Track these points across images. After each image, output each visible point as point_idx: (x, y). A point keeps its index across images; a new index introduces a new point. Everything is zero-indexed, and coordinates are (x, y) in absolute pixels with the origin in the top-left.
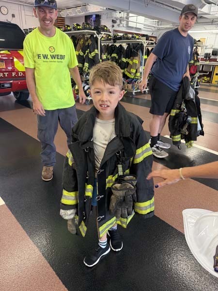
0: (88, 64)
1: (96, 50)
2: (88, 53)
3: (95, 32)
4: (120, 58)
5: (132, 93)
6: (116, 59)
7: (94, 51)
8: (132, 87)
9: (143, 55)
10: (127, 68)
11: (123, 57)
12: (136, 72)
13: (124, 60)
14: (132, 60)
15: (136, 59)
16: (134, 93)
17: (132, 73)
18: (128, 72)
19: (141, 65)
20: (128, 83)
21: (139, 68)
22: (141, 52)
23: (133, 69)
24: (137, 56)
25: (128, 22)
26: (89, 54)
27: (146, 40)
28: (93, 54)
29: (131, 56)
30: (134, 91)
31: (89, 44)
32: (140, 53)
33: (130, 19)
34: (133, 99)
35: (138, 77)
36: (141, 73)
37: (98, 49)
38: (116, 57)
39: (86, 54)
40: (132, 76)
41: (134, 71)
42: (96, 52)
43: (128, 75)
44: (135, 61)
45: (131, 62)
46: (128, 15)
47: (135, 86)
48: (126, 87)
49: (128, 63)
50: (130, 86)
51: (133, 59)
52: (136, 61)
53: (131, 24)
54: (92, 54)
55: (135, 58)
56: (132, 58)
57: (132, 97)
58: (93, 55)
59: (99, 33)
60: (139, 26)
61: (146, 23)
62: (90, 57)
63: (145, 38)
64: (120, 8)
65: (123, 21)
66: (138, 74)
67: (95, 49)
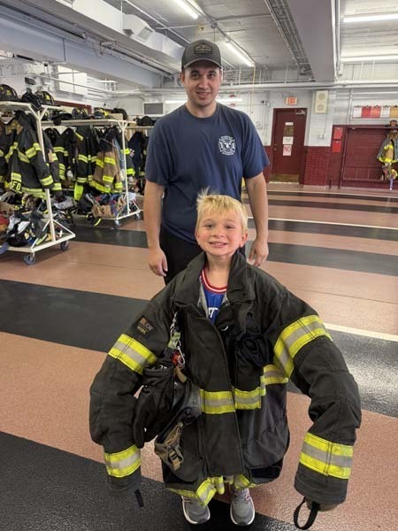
0: (19, 176)
1: (36, 144)
2: (15, 150)
3: (29, 105)
4: (72, 154)
5: (113, 222)
6: (64, 157)
7: (32, 146)
8: (113, 210)
9: (122, 148)
10: (93, 174)
11: (79, 153)
12: (115, 181)
13: (83, 158)
14: (102, 159)
15: (110, 157)
16: (117, 222)
17: (107, 183)
18: (97, 182)
19: (122, 167)
20: (102, 204)
21: (118, 173)
22: (116, 142)
23: (107, 175)
24: (111, 150)
25: (57, 83)
26: (20, 154)
27: (124, 119)
28: (30, 153)
29: (97, 152)
30: (118, 219)
31: (15, 131)
32: (115, 144)
33: (61, 77)
34: (118, 234)
35: (118, 190)
36: (124, 182)
37: (38, 142)
38: (63, 154)
39: (11, 153)
40: (107, 190)
41: (111, 180)
42: (38, 149)
43: (99, 187)
44: (108, 160)
45: (99, 163)
46: (55, 69)
47: (119, 208)
48: (100, 213)
49: (93, 165)
50: (107, 208)
51: (104, 156)
52: (110, 160)
53: (63, 87)
54: (27, 152)
55: (107, 153)
56: (99, 154)
57: (116, 230)
58: (30, 156)
59: (37, 108)
60: (79, 91)
61: (92, 85)
62: (23, 159)
63: (121, 115)
64: (45, 57)
65: (49, 80)
66: (119, 185)
67: (33, 143)
